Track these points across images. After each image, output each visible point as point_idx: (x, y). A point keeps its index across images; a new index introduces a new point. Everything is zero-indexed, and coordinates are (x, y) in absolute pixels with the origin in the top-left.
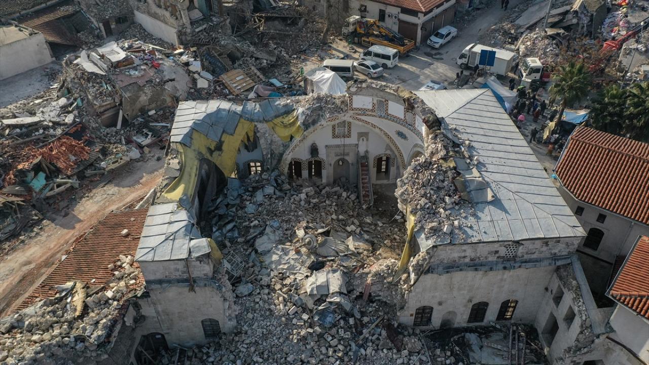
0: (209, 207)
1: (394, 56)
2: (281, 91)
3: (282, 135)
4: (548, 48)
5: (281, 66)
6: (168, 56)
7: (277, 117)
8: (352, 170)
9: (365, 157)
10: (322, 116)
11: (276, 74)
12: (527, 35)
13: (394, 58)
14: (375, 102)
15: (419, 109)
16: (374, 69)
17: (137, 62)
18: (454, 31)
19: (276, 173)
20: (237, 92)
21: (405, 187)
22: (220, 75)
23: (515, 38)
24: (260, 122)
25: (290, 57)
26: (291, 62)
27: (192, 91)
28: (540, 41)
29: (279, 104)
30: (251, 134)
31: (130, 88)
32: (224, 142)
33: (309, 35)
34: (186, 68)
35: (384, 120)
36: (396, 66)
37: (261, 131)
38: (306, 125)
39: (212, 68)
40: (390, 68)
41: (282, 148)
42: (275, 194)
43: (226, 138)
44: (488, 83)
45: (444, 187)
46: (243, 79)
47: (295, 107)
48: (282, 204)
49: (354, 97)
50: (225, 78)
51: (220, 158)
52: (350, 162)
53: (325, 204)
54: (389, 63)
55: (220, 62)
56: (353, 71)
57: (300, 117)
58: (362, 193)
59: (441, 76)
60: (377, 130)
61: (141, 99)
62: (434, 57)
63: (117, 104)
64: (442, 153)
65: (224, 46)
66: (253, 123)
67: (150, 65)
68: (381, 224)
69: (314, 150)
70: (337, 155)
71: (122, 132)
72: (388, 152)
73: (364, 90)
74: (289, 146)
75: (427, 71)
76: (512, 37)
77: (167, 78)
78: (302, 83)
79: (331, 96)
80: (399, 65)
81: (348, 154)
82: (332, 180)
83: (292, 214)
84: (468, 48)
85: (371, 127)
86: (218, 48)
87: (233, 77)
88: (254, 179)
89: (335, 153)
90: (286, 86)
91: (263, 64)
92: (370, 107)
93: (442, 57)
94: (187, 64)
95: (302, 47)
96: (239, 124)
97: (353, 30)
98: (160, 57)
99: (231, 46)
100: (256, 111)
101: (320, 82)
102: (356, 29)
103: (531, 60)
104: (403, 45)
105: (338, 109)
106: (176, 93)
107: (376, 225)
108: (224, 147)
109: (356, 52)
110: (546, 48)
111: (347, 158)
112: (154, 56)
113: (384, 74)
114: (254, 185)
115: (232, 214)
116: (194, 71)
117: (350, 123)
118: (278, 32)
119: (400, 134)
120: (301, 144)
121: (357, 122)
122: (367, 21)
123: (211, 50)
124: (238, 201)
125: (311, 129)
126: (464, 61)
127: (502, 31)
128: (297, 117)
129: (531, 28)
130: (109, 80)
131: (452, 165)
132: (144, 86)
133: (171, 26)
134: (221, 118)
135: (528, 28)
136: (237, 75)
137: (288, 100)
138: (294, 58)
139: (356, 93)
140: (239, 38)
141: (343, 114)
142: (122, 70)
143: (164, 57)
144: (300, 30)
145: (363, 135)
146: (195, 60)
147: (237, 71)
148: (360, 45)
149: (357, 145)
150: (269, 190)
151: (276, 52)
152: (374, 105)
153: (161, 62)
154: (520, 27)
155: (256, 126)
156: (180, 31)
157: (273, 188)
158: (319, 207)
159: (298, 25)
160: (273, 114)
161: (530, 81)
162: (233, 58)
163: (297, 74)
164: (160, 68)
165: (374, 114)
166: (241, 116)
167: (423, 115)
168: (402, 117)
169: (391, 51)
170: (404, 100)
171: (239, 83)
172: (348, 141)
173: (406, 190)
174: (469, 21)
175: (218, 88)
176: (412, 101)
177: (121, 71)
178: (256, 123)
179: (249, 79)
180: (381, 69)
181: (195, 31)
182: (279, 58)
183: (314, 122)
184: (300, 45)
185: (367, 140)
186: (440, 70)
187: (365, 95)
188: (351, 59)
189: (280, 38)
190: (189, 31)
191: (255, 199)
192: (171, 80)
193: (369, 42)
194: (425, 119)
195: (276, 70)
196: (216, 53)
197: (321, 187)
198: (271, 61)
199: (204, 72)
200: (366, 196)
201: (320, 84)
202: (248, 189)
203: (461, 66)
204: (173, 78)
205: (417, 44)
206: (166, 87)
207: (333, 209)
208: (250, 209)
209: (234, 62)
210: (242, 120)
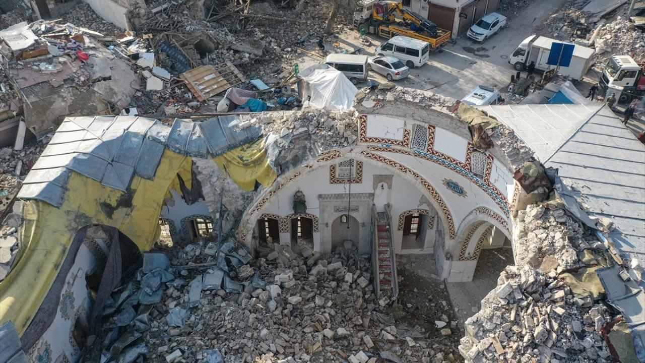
0: (105, 307)
1: (424, 51)
2: (266, 96)
3: (241, 180)
4: (637, 44)
5: (269, 62)
6: (106, 45)
7: (231, 148)
8: (363, 234)
9: (385, 215)
10: (310, 149)
11: (262, 73)
12: (603, 26)
13: (423, 55)
14: (409, 127)
15: (507, 150)
16: (396, 68)
17: (53, 51)
18: (502, 19)
19: (230, 244)
20: (204, 97)
21: (486, 341)
22: (181, 72)
23: (585, 29)
24: (202, 156)
25: (283, 50)
26: (283, 57)
27: (139, 94)
28: (625, 34)
29: (237, 126)
30: (187, 178)
31: (36, 89)
32: (135, 191)
33: (309, 22)
34: (134, 62)
35: (423, 160)
36: (425, 64)
37: (204, 172)
38: (281, 166)
39: (170, 63)
40: (417, 68)
41: (240, 202)
42: (223, 286)
43: (139, 185)
44: (562, 91)
45: (584, 349)
46: (214, 78)
47: (263, 132)
48: (232, 312)
49: (370, 118)
50: (188, 77)
51: (128, 220)
52: (360, 220)
53: (313, 305)
54: (416, 60)
55: (182, 54)
56: (367, 71)
57: (269, 151)
58: (380, 277)
59: (487, 80)
60: (409, 176)
61: (55, 105)
62: (476, 53)
63: (15, 113)
64: (568, 257)
65: (189, 33)
66: (189, 159)
67: (74, 57)
68: (411, 343)
69: (299, 202)
70: (338, 210)
71: (23, 154)
72: (425, 207)
73: (388, 106)
74: (252, 199)
75: (468, 73)
76: (582, 29)
77: (98, 75)
78: (295, 87)
79: (328, 114)
80: (429, 63)
81: (356, 209)
82: (329, 247)
83: (249, 334)
84: (527, 41)
85: (399, 171)
86: (181, 35)
87: (200, 76)
88: (192, 254)
89: (335, 207)
90: (273, 89)
91: (244, 59)
92: (400, 137)
93: (487, 53)
94: (136, 57)
95: (299, 37)
96: (163, 160)
97: (368, 16)
98: (92, 45)
99: (199, 33)
100: (194, 137)
101: (320, 85)
102: (371, 15)
103: (621, 59)
104: (435, 36)
105: (340, 140)
106: (112, 97)
107: (403, 343)
108: (136, 201)
109: (370, 45)
110: (634, 43)
111: (353, 214)
112: (82, 45)
113: (410, 76)
114: (192, 264)
115: (142, 326)
116: (144, 66)
117: (360, 165)
118: (267, 16)
119: (453, 186)
120: (274, 198)
121: (374, 162)
122: (387, 4)
123: (171, 37)
124: (156, 299)
125: (289, 173)
126: (521, 59)
127: (568, 21)
128: (266, 151)
129: (609, 16)
130: (6, 77)
131: (595, 288)
132: (60, 86)
133: (121, 5)
134: (129, 149)
135: (603, 17)
136: (205, 73)
137: (253, 118)
138: (288, 52)
139: (373, 112)
140: (214, 24)
141: (348, 148)
142: (29, 63)
143: (99, 45)
144: (298, 15)
145: (383, 180)
146: (148, 51)
147: (207, 67)
148: (376, 36)
149: (372, 195)
150: (214, 278)
151: (263, 43)
152: (406, 133)
153: (91, 52)
154: (591, 15)
155: (193, 163)
156: (131, 12)
157: (221, 274)
158: (302, 312)
159: (295, 9)
160: (223, 142)
161: (621, 88)
162: (202, 50)
163: (290, 73)
164: (89, 61)
165: (406, 149)
166: (166, 146)
167: (513, 162)
168: (463, 159)
169: (419, 44)
170: (471, 129)
171: (208, 84)
172: (356, 188)
173: (487, 349)
174: (519, 8)
175: (177, 91)
176: (490, 133)
177: (26, 64)
178: (194, 159)
179: (222, 79)
180: (405, 68)
181: (151, 12)
182: (267, 51)
183: (296, 161)
184: (296, 35)
185: (390, 187)
186: (486, 71)
187: (392, 115)
188: (364, 54)
189: (269, 26)
190: (143, 11)
191: (186, 298)
192: (105, 79)
193: (389, 33)
194: (518, 172)
195: (261, 68)
196: (177, 42)
197: (310, 262)
198: (256, 56)
199: (159, 68)
200: (385, 282)
201: (319, 88)
202: (179, 273)
203: (514, 67)
204: (107, 75)
205: (453, 37)
206: (96, 89)
207: (327, 315)
208: (175, 319)
209: (203, 56)
210: (169, 153)
